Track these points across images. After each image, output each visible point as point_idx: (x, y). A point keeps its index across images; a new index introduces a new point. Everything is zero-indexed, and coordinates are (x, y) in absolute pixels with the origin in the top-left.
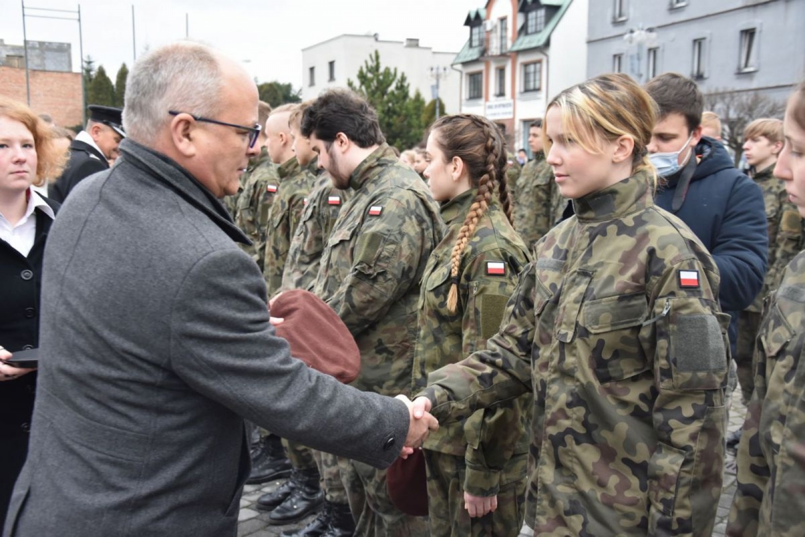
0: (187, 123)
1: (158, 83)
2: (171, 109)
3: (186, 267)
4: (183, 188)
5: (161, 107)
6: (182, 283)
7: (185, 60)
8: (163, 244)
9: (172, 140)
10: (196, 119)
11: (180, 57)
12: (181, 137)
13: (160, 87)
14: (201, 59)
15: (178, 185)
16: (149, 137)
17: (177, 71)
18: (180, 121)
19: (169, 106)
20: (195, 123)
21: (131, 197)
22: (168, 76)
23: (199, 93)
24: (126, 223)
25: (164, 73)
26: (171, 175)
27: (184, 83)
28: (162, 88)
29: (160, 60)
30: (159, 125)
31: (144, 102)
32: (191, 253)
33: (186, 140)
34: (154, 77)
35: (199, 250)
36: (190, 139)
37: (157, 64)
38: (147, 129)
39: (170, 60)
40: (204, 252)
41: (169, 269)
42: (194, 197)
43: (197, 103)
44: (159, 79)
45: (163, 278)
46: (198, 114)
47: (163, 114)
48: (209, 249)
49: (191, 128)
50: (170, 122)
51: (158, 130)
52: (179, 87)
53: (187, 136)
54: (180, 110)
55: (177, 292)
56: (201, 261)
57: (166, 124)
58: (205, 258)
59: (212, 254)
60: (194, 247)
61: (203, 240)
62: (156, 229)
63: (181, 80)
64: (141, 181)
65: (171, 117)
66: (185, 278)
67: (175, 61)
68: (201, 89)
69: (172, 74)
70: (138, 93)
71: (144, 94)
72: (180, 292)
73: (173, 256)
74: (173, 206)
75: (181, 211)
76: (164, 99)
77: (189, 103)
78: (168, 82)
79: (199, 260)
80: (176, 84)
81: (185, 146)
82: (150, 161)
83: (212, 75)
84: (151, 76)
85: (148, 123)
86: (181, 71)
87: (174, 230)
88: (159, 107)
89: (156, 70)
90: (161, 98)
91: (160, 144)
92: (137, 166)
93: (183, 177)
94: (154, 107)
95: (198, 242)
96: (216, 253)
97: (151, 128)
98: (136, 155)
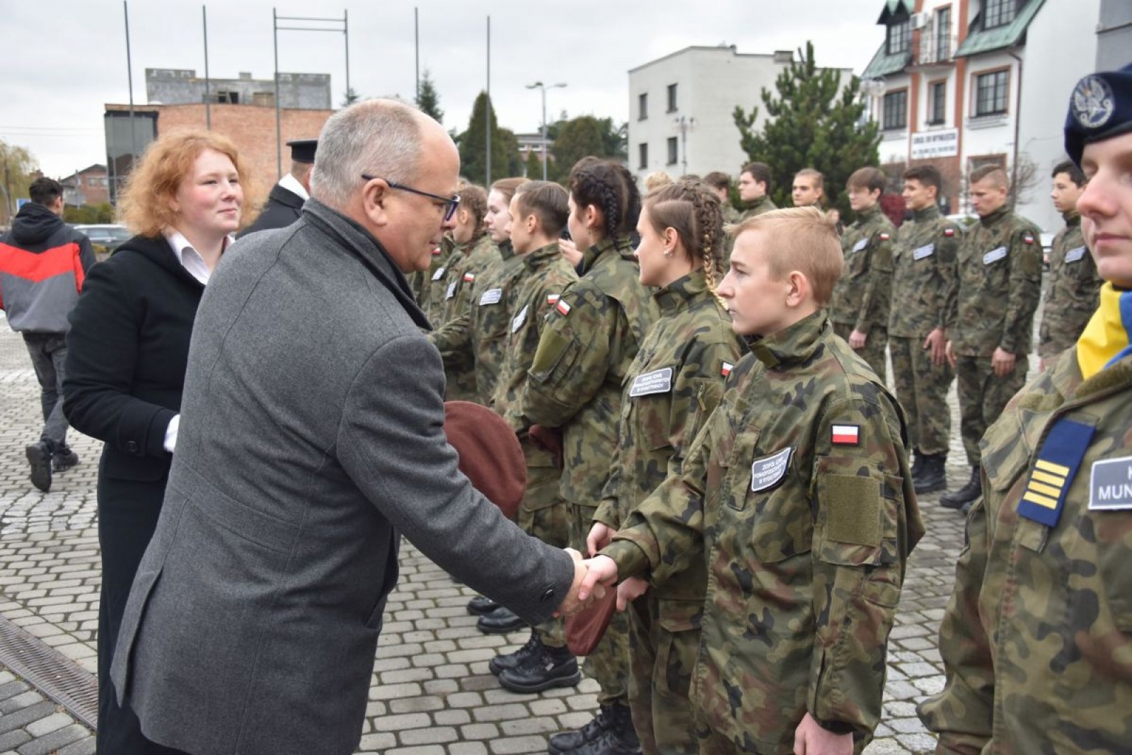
0: (381, 189)
1: (353, 143)
2: (365, 173)
3: (370, 350)
4: (372, 260)
5: (353, 170)
6: (363, 366)
7: (384, 121)
8: (347, 320)
9: (363, 206)
10: (390, 185)
11: (379, 117)
12: (373, 203)
13: (355, 148)
14: (401, 121)
15: (367, 256)
17: (374, 131)
18: (373, 187)
19: (363, 170)
20: (390, 190)
21: (316, 264)
23: (396, 157)
24: (307, 292)
25: (360, 133)
26: (361, 245)
27: (380, 147)
28: (358, 149)
29: (358, 119)
30: (350, 189)
31: (336, 162)
32: (377, 334)
33: (378, 207)
34: (350, 136)
35: (386, 333)
36: (382, 207)
37: (355, 123)
38: (338, 192)
39: (367, 120)
40: (390, 336)
41: (351, 349)
42: (383, 271)
43: (393, 168)
44: (354, 139)
45: (343, 358)
46: (393, 180)
47: (355, 177)
48: (395, 334)
49: (384, 194)
50: (363, 186)
51: (349, 195)
52: (375, 150)
53: (380, 203)
54: (374, 174)
56: (386, 345)
57: (358, 188)
58: (391, 342)
59: (398, 339)
60: (380, 329)
61: (390, 322)
62: (340, 303)
63: (378, 142)
64: (327, 248)
65: (364, 181)
66: (367, 361)
67: (373, 121)
68: (398, 153)
69: (369, 135)
70: (331, 152)
71: (337, 155)
72: (359, 375)
73: (357, 335)
74: (360, 280)
75: (368, 286)
76: (358, 162)
77: (384, 168)
78: (364, 143)
79: (384, 344)
80: (373, 147)
81: (375, 214)
82: (340, 227)
83: (411, 139)
84: (346, 135)
85: (339, 185)
86: (379, 133)
87: (360, 306)
88: (352, 169)
89: (352, 130)
90: (354, 160)
91: (350, 209)
92: (323, 231)
93: (374, 247)
94: (346, 169)
95: (385, 324)
96: (403, 339)
97: (341, 191)
98: (325, 220)
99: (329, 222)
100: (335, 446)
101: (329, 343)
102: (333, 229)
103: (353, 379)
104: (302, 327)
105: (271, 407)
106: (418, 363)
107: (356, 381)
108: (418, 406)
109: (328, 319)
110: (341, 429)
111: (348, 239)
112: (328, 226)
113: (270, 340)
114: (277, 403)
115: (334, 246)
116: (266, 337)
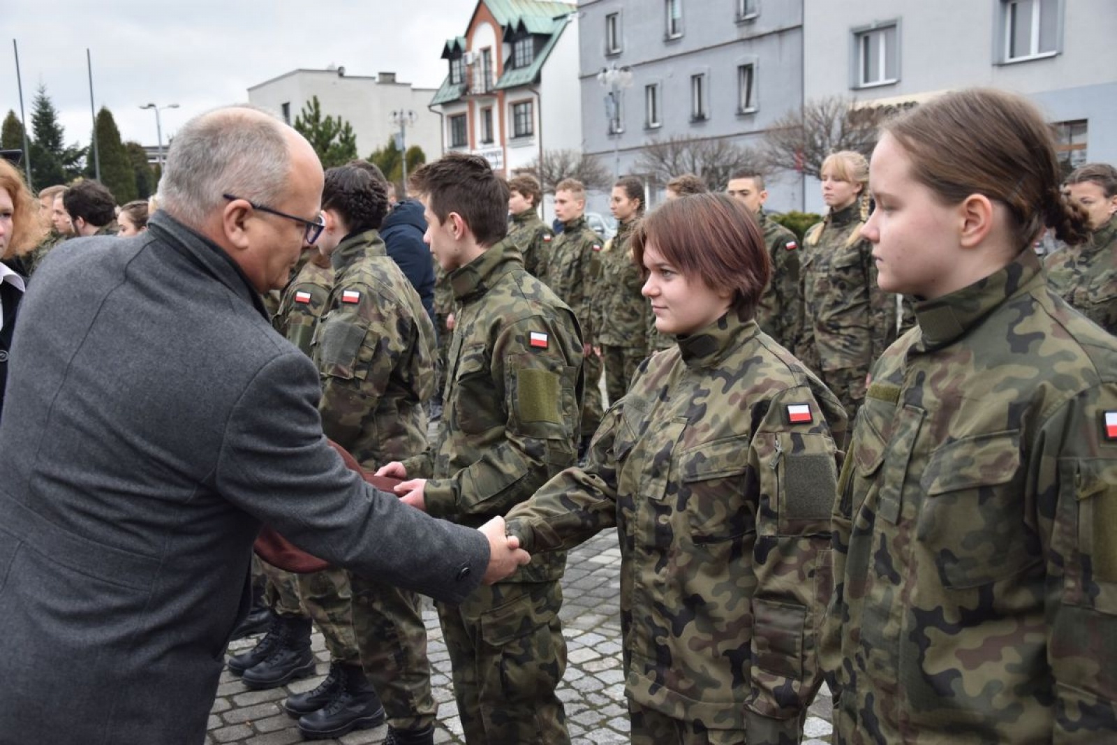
0: (243, 212)
1: (214, 160)
2: (228, 193)
3: (251, 370)
5: (214, 189)
6: (245, 388)
7: (250, 137)
9: (223, 227)
10: (254, 206)
12: (234, 225)
13: (216, 165)
14: (268, 138)
16: (195, 219)
17: (239, 149)
18: (236, 208)
19: (225, 189)
20: (253, 211)
21: (172, 285)
22: (229, 154)
23: (262, 178)
25: (223, 149)
27: (246, 165)
28: (219, 167)
29: (220, 132)
30: (209, 208)
31: (194, 179)
32: (257, 354)
33: (239, 230)
34: (212, 152)
35: (266, 352)
36: (243, 229)
37: (216, 138)
38: (194, 210)
39: (231, 136)
40: (272, 355)
41: (230, 371)
43: (258, 190)
44: (217, 156)
45: (220, 381)
46: (258, 201)
47: (215, 195)
48: (277, 352)
49: (246, 216)
50: (225, 206)
51: (208, 213)
52: (239, 169)
54: (237, 195)
55: (238, 398)
56: (269, 365)
57: (217, 208)
58: (274, 362)
59: (280, 358)
60: (259, 348)
61: (267, 340)
63: (243, 160)
65: (225, 201)
66: (248, 383)
67: (237, 137)
68: (265, 173)
69: (233, 153)
70: (188, 167)
71: (196, 170)
72: (242, 398)
73: (236, 356)
74: (223, 300)
75: (232, 306)
76: (220, 180)
77: (249, 189)
78: (228, 160)
79: (266, 363)
80: (237, 166)
81: (236, 236)
82: (196, 248)
83: (279, 158)
84: (208, 150)
85: (195, 204)
86: (245, 150)
87: (233, 324)
88: (212, 188)
89: (214, 145)
90: (215, 178)
91: (208, 227)
92: (175, 248)
93: (231, 269)
94: (206, 187)
95: (264, 342)
96: (285, 357)
97: (198, 209)
98: (180, 238)
99: (183, 241)
100: (214, 475)
101: (204, 365)
102: (186, 249)
103: (235, 403)
104: (168, 350)
105: (137, 440)
106: (299, 382)
107: (238, 405)
108: (301, 423)
109: (199, 340)
110: (222, 455)
111: (205, 261)
112: (181, 245)
113: (131, 365)
114: (144, 436)
115: (188, 265)
116: (126, 362)
